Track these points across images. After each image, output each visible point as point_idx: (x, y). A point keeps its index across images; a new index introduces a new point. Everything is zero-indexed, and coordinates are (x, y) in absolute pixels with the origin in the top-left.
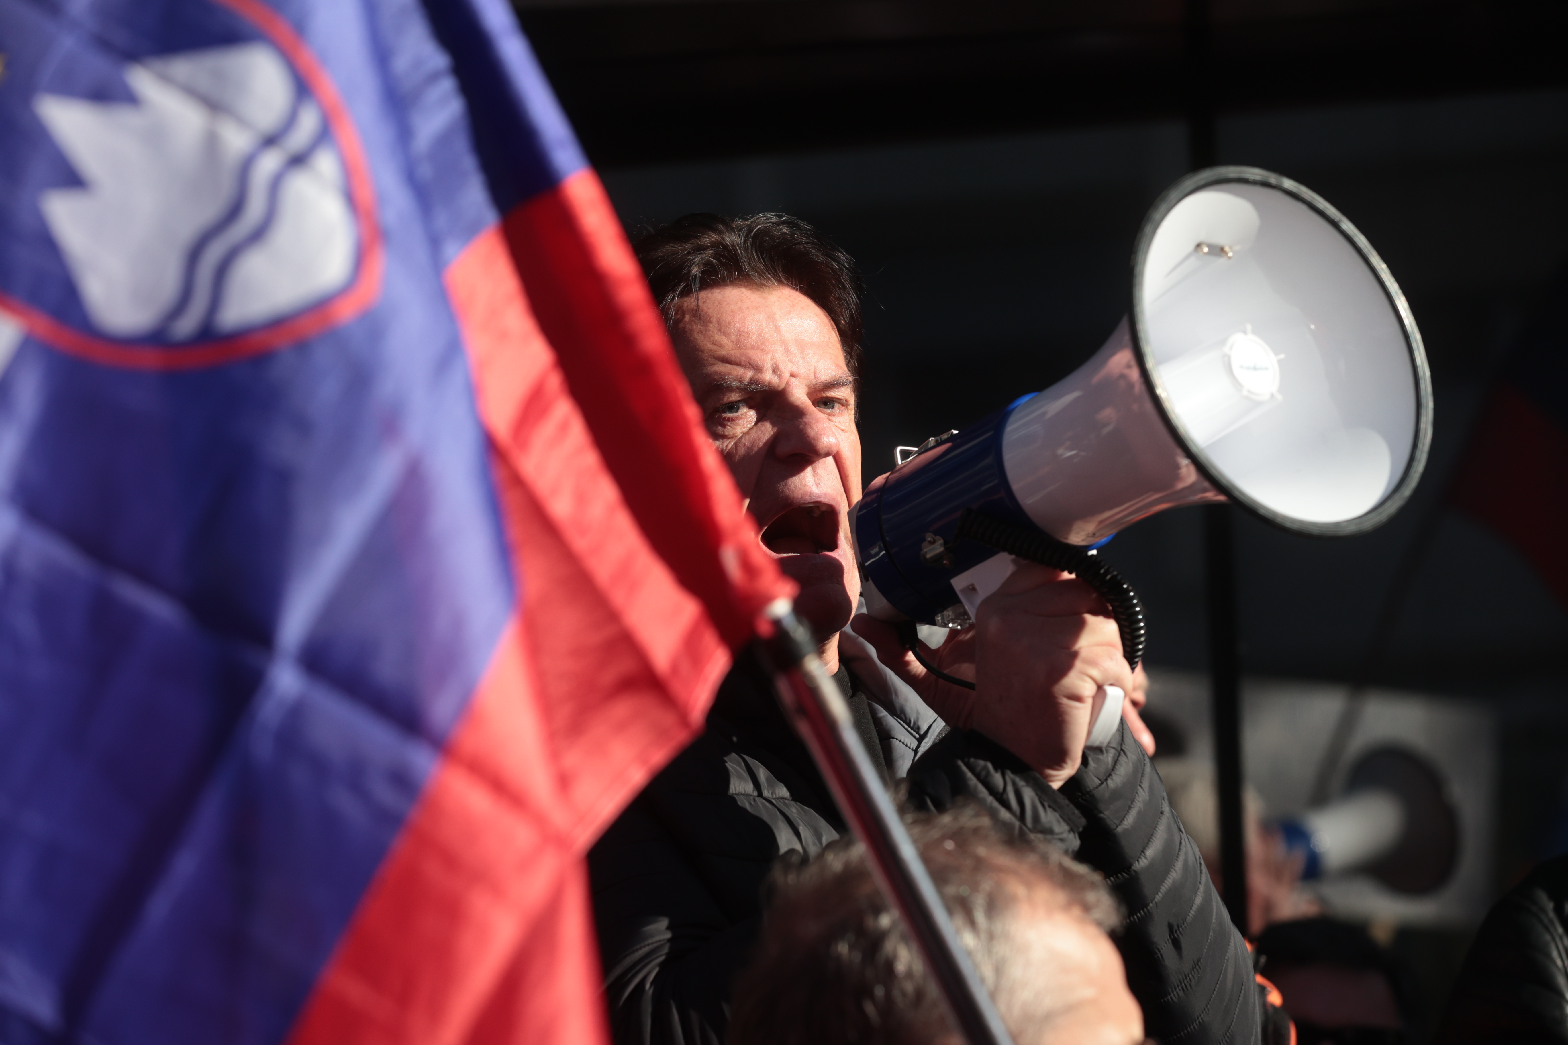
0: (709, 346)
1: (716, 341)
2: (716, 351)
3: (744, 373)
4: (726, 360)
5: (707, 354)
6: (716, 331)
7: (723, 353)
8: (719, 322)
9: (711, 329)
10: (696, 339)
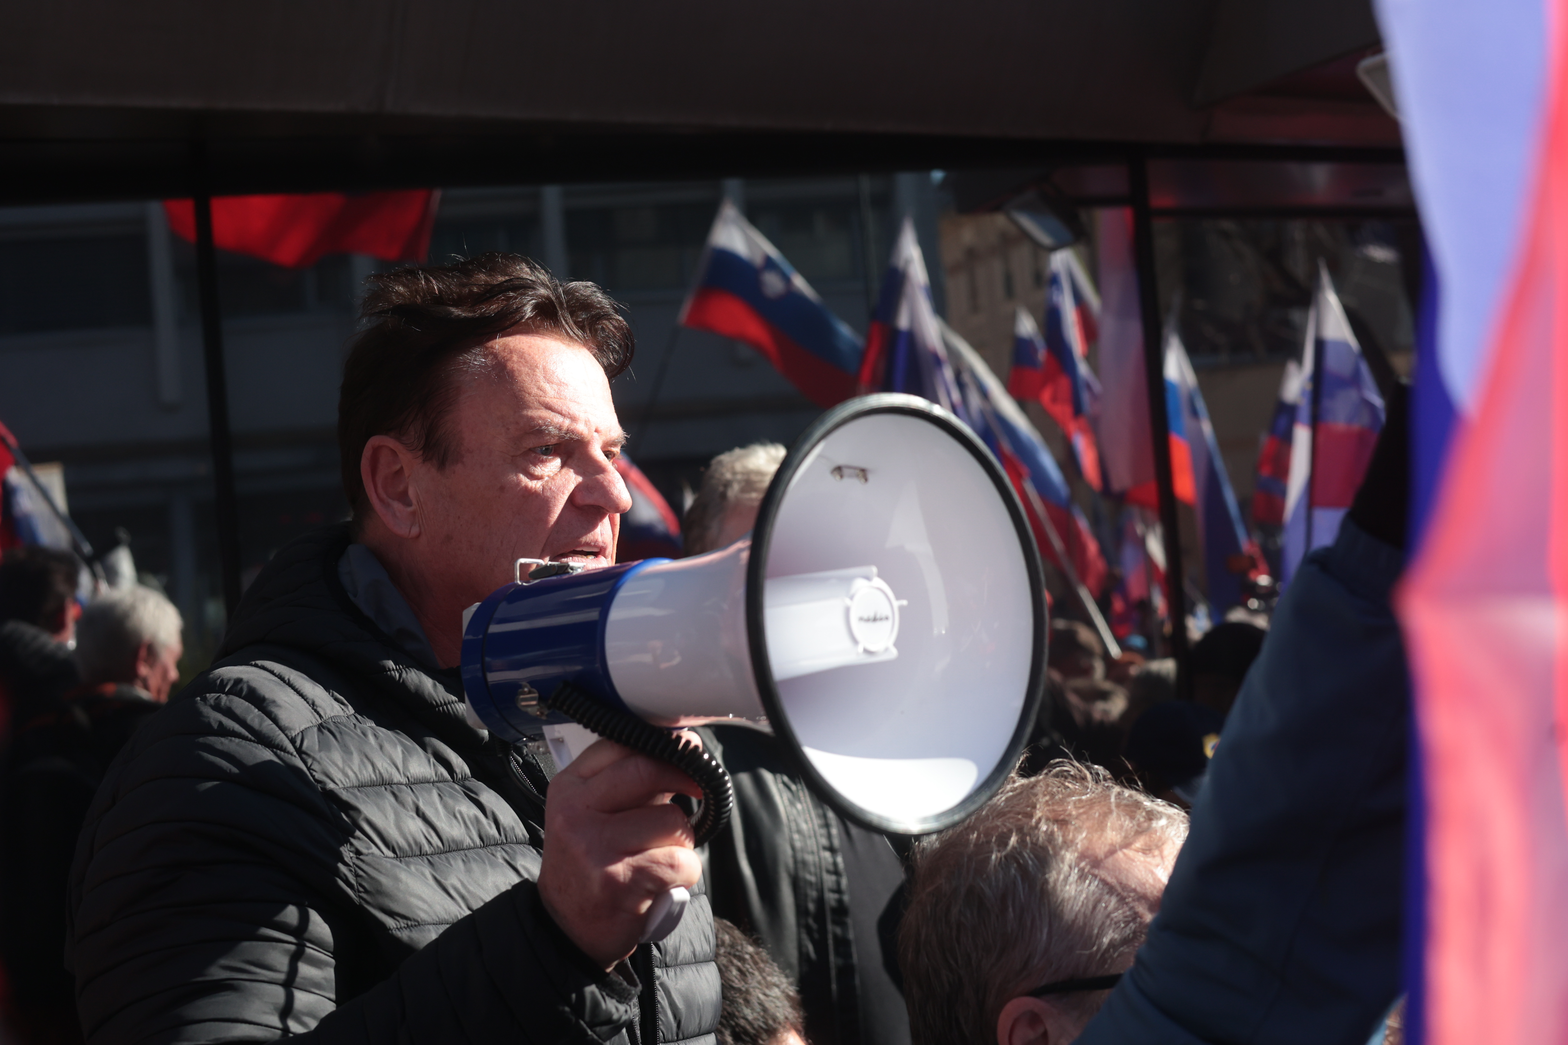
0: (535, 390)
1: (541, 386)
2: (541, 396)
3: (563, 422)
4: (549, 408)
5: (533, 398)
6: (542, 377)
7: (547, 400)
8: (544, 368)
9: (539, 374)
10: (524, 381)
